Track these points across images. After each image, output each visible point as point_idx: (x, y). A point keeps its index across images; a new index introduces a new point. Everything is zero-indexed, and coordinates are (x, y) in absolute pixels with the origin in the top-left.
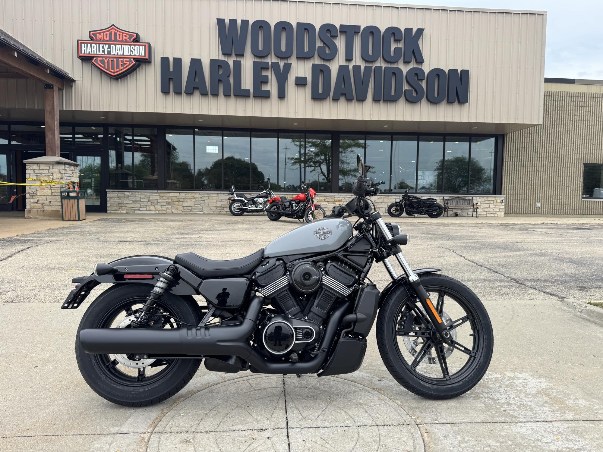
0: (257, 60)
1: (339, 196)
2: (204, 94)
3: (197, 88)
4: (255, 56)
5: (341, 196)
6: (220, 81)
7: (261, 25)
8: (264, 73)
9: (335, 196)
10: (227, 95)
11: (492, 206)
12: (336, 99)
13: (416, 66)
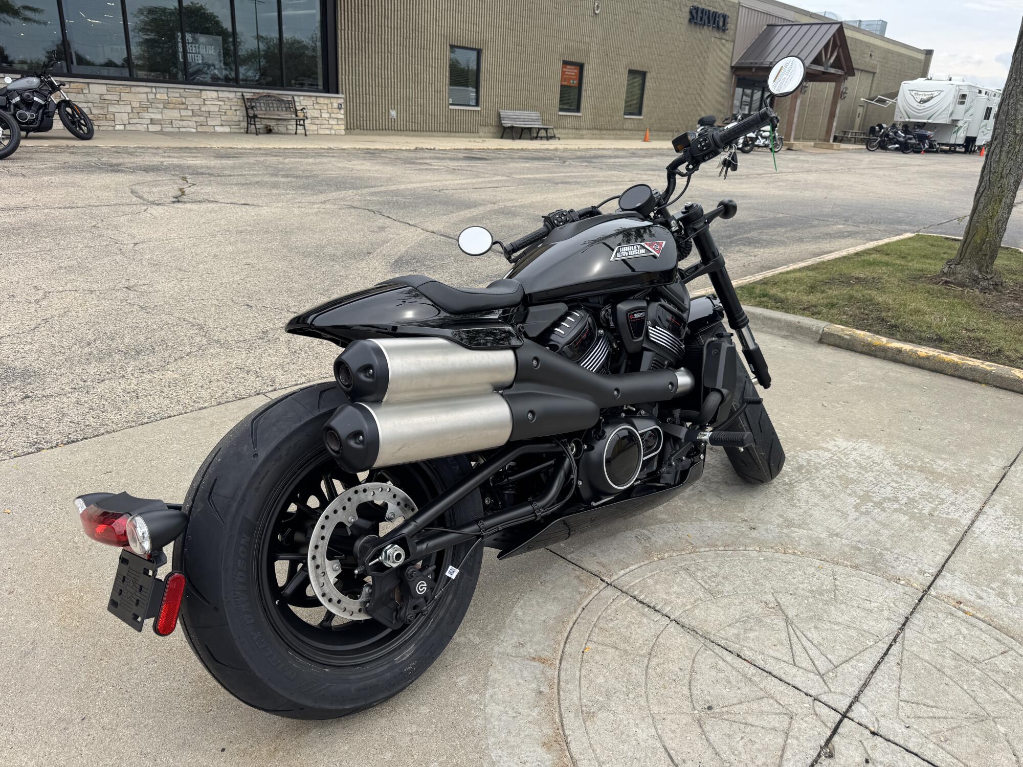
11: (325, 115)
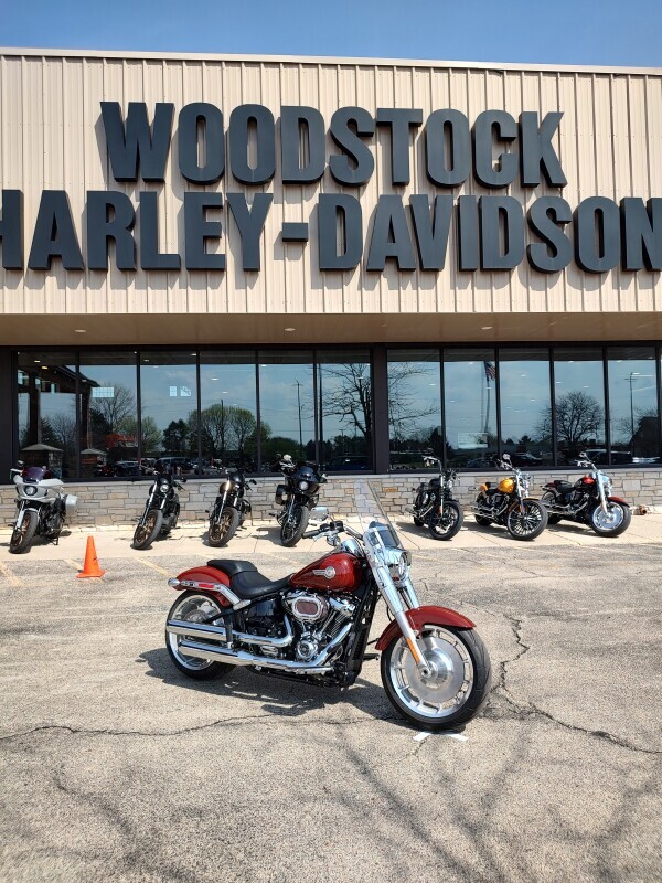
0: (193, 190)
1: (391, 481)
2: (75, 269)
3: (59, 257)
4: (191, 182)
5: (397, 480)
6: (110, 239)
7: (201, 116)
8: (211, 218)
9: (384, 481)
10: (127, 270)
12: (373, 271)
13: (548, 194)
